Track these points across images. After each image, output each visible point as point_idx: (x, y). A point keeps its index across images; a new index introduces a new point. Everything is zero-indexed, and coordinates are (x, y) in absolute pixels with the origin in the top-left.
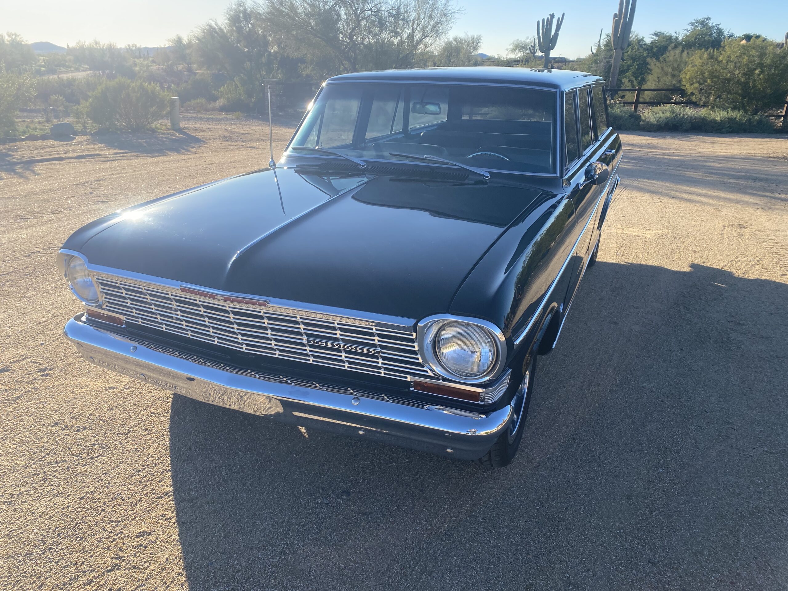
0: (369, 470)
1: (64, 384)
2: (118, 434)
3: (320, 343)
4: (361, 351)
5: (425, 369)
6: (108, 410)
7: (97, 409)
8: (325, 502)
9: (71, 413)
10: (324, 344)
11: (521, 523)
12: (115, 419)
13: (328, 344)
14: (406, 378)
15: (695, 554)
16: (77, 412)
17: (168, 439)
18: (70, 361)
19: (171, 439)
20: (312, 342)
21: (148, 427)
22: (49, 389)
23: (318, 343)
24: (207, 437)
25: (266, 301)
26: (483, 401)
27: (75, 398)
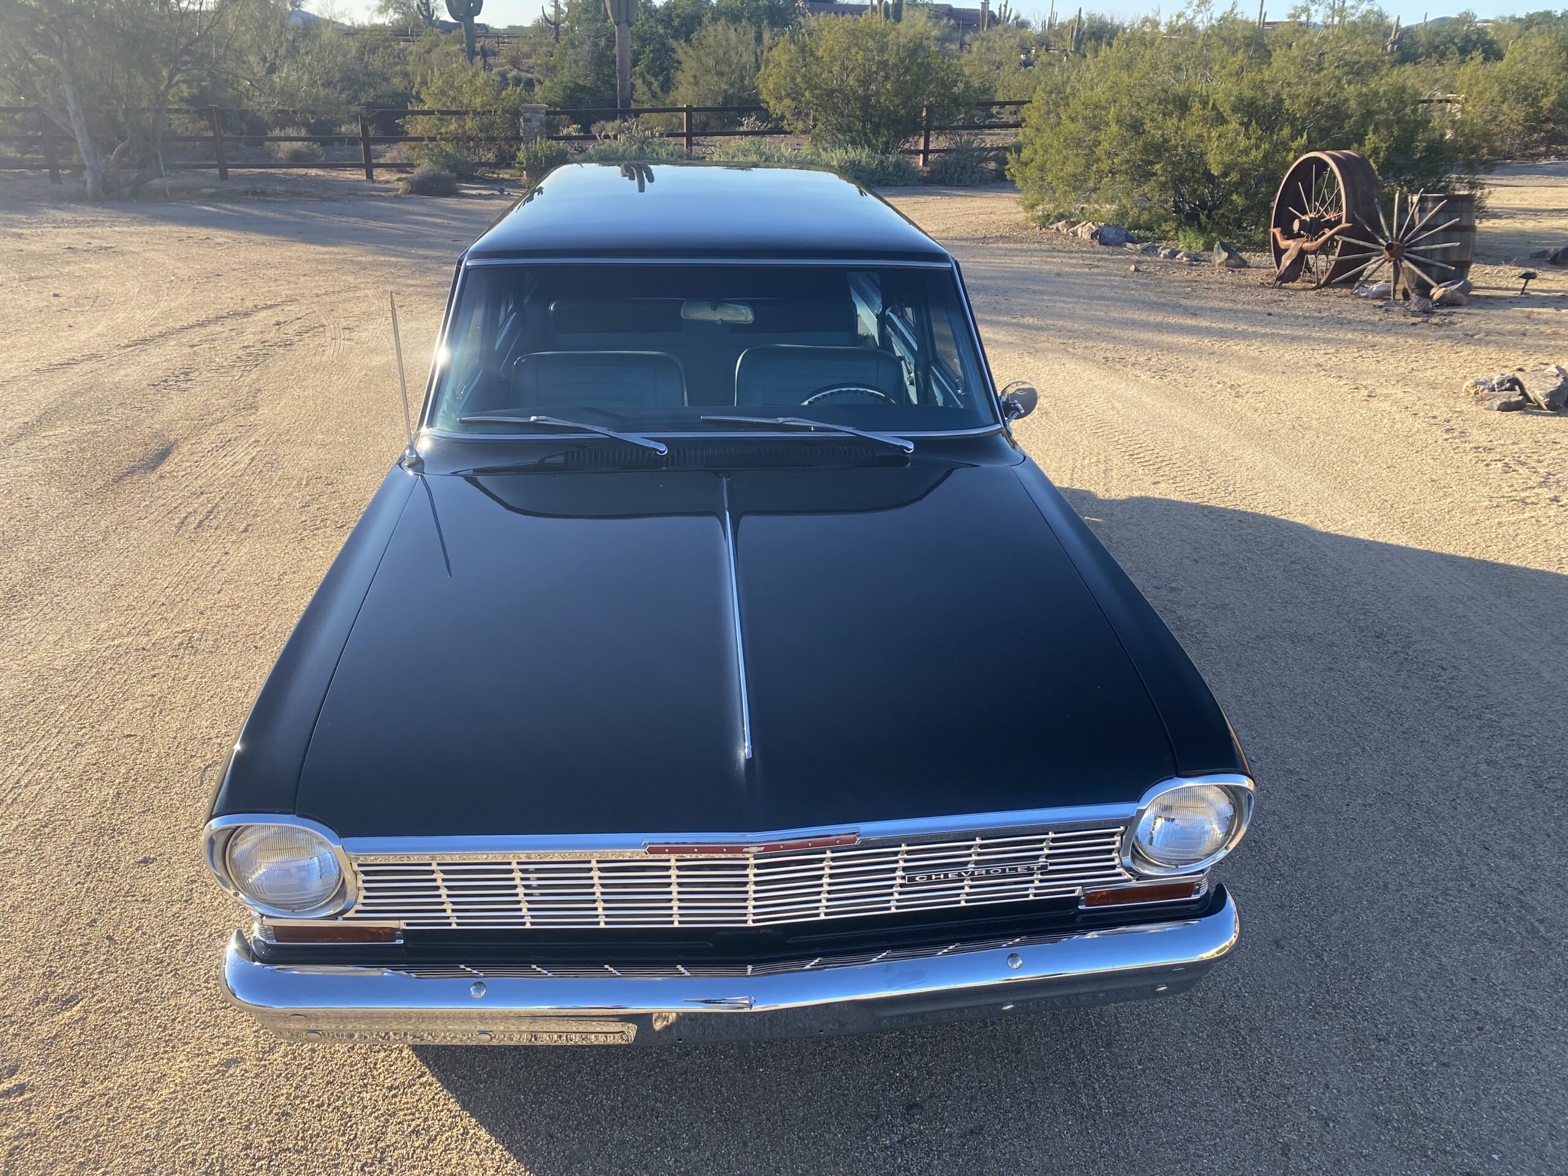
0: (910, 1047)
1: (94, 1098)
2: (362, 1169)
3: (934, 877)
4: (1013, 872)
5: (1117, 870)
6: (279, 1120)
7: (247, 1128)
8: (896, 1139)
9: (193, 1162)
10: (942, 876)
11: (1191, 1047)
12: (318, 1135)
13: (950, 875)
14: (1073, 892)
15: (1414, 1003)
16: (209, 1154)
17: (483, 1133)
18: (44, 1031)
19: (491, 1132)
20: (917, 879)
21: (413, 1124)
22: (65, 1123)
23: (929, 877)
24: (563, 1097)
25: (854, 833)
26: (1198, 892)
27: (164, 1122)
